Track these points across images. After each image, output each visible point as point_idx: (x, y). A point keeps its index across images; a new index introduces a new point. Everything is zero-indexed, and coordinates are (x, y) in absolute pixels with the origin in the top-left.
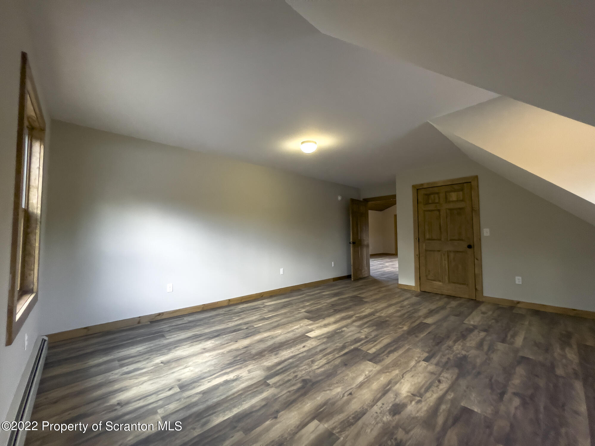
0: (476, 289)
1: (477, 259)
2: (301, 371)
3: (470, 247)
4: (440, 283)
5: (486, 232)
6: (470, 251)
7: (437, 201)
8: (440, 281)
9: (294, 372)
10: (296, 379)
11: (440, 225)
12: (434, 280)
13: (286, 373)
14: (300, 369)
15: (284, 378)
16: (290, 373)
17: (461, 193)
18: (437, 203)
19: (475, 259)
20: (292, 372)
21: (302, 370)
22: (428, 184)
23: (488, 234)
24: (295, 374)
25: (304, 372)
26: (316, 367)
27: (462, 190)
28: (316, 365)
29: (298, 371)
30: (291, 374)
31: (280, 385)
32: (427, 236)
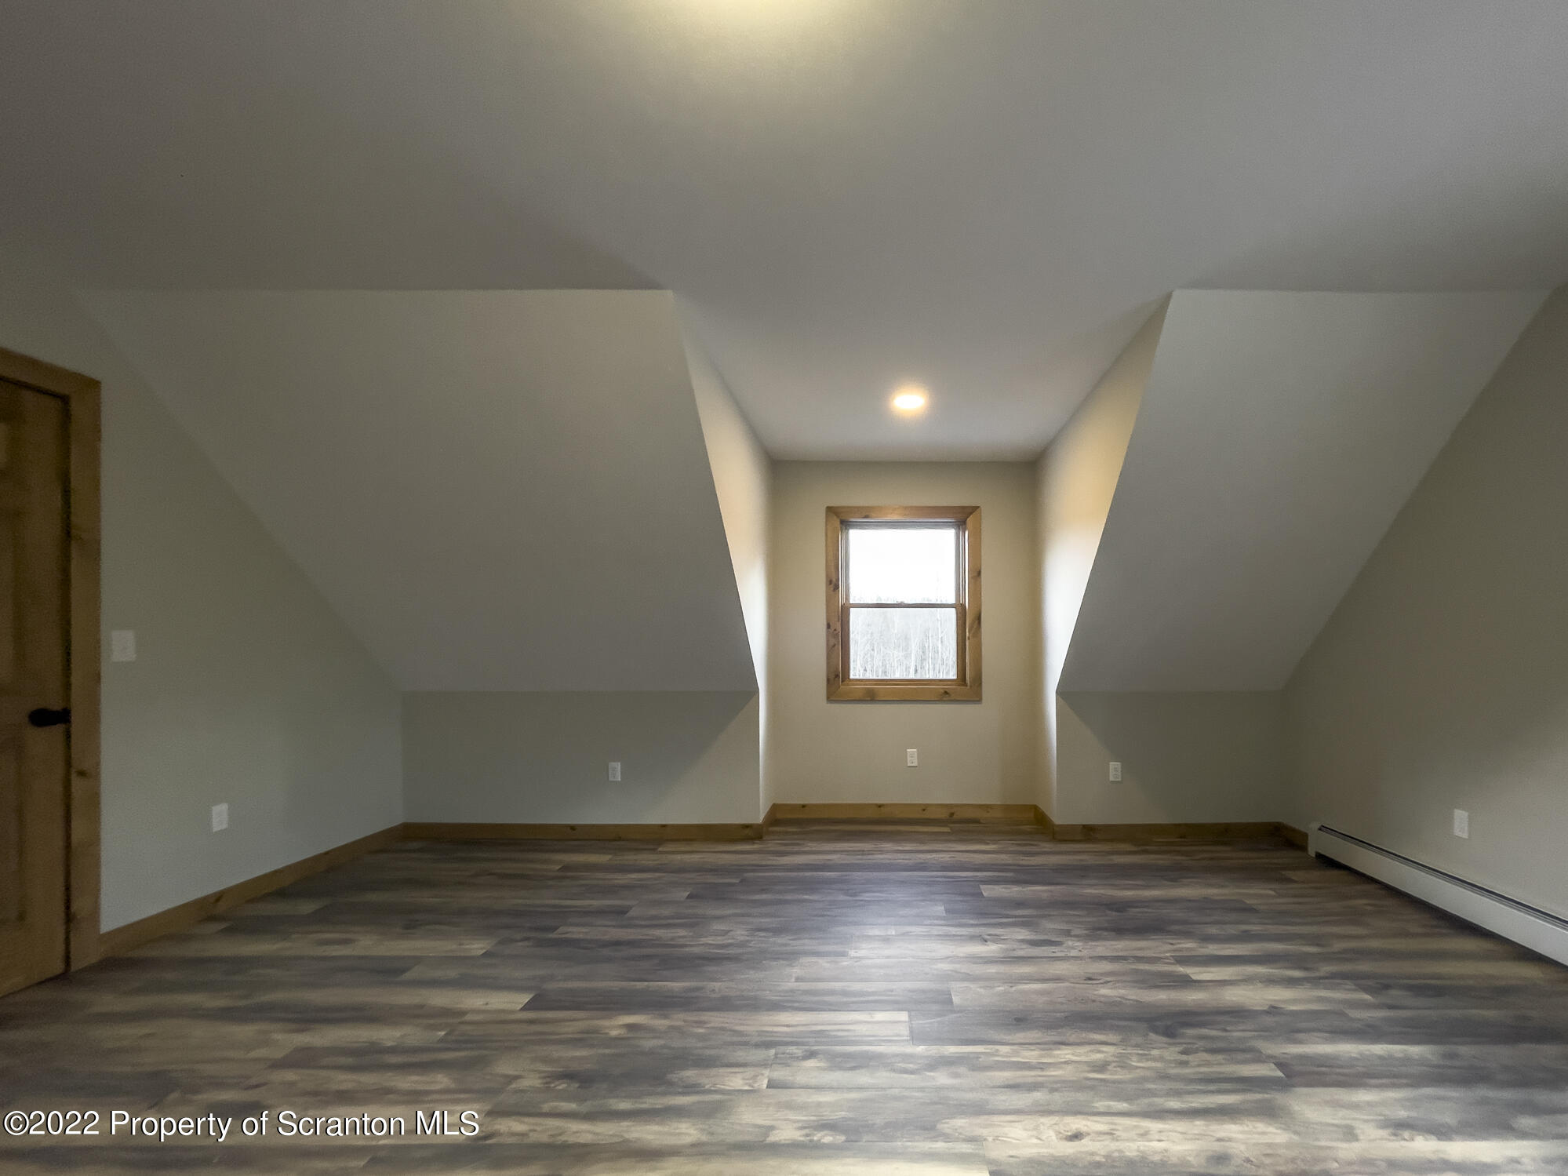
1: (81, 773)
2: (1161, 1059)
3: (49, 718)
6: (46, 737)
9: (1184, 1064)
10: (1189, 1046)
13: (1217, 1072)
14: (1159, 1065)
15: (1223, 1062)
16: (1199, 1066)
19: (74, 777)
20: (1192, 1067)
21: (1155, 1059)
24: (1184, 1058)
25: (1155, 1052)
26: (1105, 1048)
28: (1102, 1052)
29: (1170, 1062)
30: (1196, 1063)
31: (1243, 1051)
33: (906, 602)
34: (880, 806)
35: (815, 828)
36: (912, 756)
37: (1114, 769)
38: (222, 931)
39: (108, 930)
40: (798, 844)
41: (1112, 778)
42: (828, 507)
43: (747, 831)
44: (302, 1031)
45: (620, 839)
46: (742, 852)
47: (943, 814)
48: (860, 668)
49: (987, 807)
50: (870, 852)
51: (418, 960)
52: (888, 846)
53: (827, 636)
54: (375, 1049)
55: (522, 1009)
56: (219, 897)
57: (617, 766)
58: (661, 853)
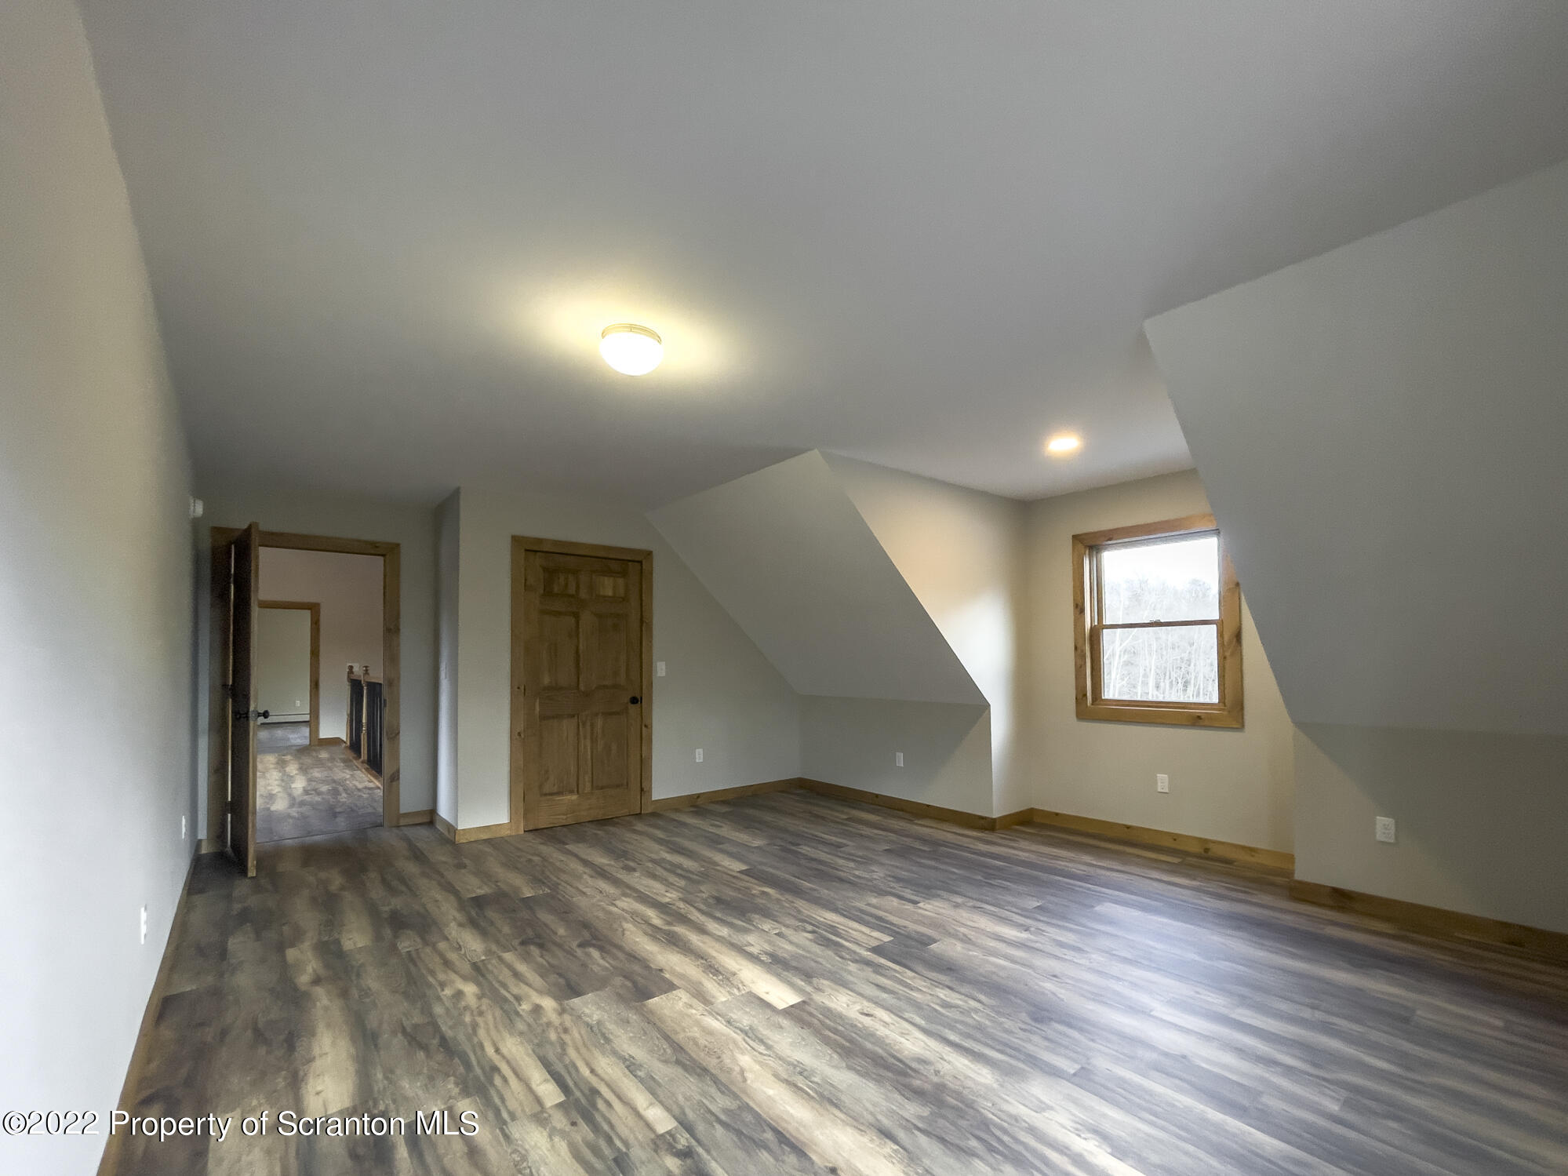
0: (642, 790)
1: (646, 726)
3: (634, 700)
4: (574, 797)
5: (660, 669)
6: (633, 709)
7: (572, 590)
8: (571, 792)
11: (577, 652)
12: (559, 793)
17: (621, 581)
18: (572, 596)
19: (643, 727)
22: (556, 543)
23: (664, 674)
27: (624, 574)
32: (546, 680)
33: (1162, 621)
34: (1128, 827)
35: (1049, 833)
36: (1163, 782)
37: (1384, 826)
38: (692, 812)
39: (657, 799)
40: (1014, 840)
41: (1380, 836)
42: (1073, 536)
43: (983, 822)
44: (668, 852)
45: (902, 810)
46: (962, 835)
47: (1196, 849)
48: (1115, 688)
49: (1252, 850)
50: (1057, 858)
51: (729, 841)
52: (1087, 858)
53: (1075, 657)
54: (680, 866)
55: (739, 872)
56: (699, 796)
57: (900, 756)
58: (917, 824)
